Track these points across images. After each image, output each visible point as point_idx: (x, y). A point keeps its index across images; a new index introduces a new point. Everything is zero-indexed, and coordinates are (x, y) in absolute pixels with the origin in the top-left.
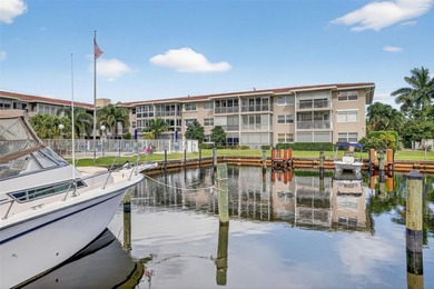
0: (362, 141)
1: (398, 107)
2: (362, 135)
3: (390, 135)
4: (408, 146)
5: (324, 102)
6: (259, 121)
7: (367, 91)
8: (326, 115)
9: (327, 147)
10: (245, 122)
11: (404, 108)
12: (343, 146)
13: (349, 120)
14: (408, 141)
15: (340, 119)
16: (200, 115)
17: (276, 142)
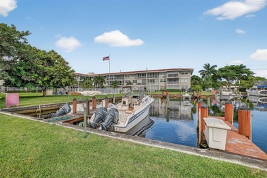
0: (190, 89)
1: (200, 77)
2: (189, 86)
3: (198, 87)
4: (204, 90)
5: (177, 75)
6: (154, 81)
7: (191, 71)
8: (177, 79)
9: (178, 91)
10: (148, 82)
11: (203, 77)
12: (183, 90)
13: (185, 81)
14: (204, 88)
15: (182, 81)
16: (131, 79)
17: (160, 89)
